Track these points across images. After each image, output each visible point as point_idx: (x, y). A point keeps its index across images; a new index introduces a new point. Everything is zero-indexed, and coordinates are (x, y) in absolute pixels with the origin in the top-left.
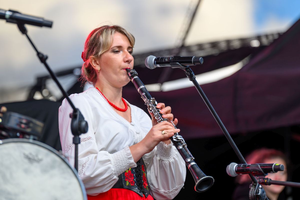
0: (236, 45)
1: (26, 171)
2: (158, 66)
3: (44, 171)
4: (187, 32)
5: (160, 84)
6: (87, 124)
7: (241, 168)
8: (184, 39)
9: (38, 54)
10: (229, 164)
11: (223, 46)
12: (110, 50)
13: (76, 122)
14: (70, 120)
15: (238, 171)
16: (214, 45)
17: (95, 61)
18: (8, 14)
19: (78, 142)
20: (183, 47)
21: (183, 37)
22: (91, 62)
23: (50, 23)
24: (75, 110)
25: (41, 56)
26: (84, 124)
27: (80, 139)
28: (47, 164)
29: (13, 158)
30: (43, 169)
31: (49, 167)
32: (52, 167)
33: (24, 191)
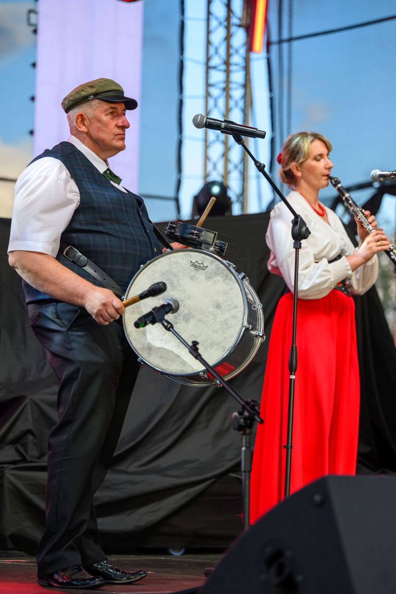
1: (192, 278)
3: (208, 278)
17: (297, 168)
24: (297, 217)
28: (212, 271)
29: (181, 266)
30: (208, 276)
31: (213, 274)
32: (216, 274)
33: (189, 297)
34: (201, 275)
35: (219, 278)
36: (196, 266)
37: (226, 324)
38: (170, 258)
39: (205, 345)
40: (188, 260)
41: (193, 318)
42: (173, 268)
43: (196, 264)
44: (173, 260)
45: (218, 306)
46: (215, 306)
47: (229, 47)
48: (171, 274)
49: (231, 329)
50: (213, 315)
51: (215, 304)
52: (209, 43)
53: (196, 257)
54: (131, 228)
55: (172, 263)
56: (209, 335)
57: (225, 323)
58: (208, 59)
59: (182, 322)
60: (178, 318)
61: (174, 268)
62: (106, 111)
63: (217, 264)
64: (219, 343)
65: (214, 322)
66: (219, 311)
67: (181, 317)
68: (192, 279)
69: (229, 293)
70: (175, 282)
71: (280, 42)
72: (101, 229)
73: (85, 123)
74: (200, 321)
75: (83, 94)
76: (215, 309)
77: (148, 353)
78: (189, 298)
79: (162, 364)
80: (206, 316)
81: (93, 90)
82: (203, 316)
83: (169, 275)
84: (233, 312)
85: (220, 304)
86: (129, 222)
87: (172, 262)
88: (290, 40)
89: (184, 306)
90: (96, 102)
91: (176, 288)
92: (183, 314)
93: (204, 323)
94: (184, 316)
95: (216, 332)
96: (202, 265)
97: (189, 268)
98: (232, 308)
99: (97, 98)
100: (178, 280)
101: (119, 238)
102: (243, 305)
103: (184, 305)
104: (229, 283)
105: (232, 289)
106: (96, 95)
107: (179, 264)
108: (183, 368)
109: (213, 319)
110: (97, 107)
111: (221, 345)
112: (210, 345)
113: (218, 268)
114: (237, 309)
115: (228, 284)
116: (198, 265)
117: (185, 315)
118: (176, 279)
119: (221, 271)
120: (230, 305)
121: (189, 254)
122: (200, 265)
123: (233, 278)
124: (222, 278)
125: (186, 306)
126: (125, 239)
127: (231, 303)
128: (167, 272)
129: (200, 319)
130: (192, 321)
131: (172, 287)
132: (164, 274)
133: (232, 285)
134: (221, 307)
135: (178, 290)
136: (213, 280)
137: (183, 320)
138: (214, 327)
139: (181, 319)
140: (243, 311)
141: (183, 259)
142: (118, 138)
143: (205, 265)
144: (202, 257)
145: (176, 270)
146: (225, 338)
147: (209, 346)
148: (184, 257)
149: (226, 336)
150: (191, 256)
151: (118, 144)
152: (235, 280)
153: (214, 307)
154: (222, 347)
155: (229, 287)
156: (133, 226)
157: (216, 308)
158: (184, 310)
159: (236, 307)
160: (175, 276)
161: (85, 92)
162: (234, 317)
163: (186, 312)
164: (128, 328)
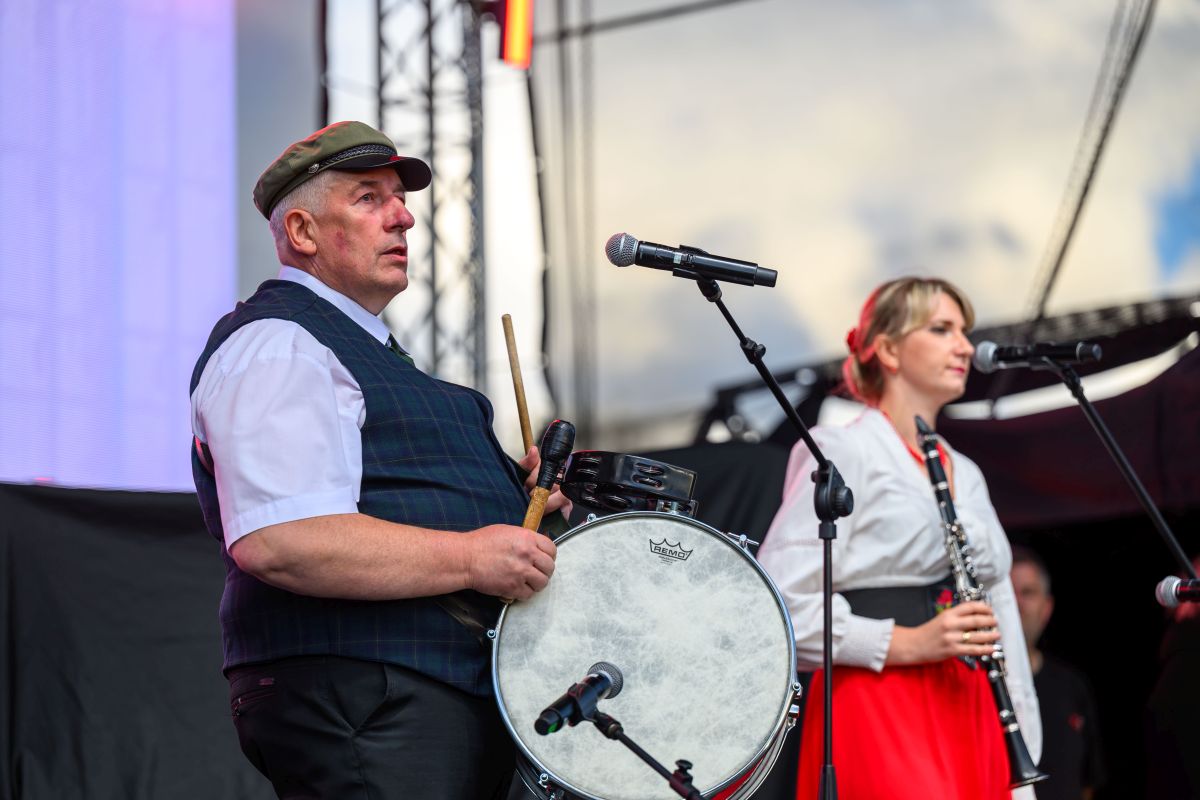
0: (1158, 312)
1: (657, 580)
2: (1002, 365)
3: (697, 577)
4: (1049, 288)
5: (992, 402)
6: (850, 493)
7: (1188, 589)
8: (1043, 303)
9: (744, 341)
10: (1162, 579)
11: (1128, 315)
12: (929, 327)
13: (827, 491)
14: (812, 485)
15: (1182, 596)
16: (1108, 313)
17: (888, 349)
18: (678, 257)
19: (831, 535)
20: (1042, 319)
21: (1041, 297)
22: (879, 348)
23: (773, 274)
24: (824, 464)
25: (748, 346)
26: (843, 494)
27: (835, 526)
28: (703, 561)
29: (628, 552)
30: (695, 573)
31: (708, 568)
32: (714, 568)
33: (654, 625)
34: (677, 572)
35: (722, 577)
36: (665, 552)
37: (749, 684)
38: (599, 535)
39: (703, 734)
40: (644, 539)
41: (667, 674)
42: (607, 557)
43: (662, 546)
44: (609, 539)
45: (726, 643)
46: (720, 642)
47: (431, 52)
48: (604, 573)
49: (762, 694)
50: (716, 663)
51: (718, 639)
52: (381, 43)
53: (662, 530)
54: (485, 471)
55: (606, 547)
56: (709, 713)
57: (747, 681)
58: (382, 82)
59: (642, 683)
60: (632, 675)
61: (612, 558)
62: (352, 194)
63: (716, 546)
64: (737, 729)
65: (720, 680)
66: (728, 655)
67: (639, 673)
68: (656, 583)
69: (748, 611)
70: (617, 590)
71: (562, 35)
72: (421, 473)
73: (310, 232)
74: (684, 679)
75: (294, 163)
76: (719, 651)
77: (564, 760)
78: (654, 627)
79: (603, 786)
80: (699, 667)
81: (315, 152)
82: (693, 668)
83: (601, 576)
84: (765, 655)
85: (731, 638)
86: (477, 458)
87: (605, 543)
88: (587, 30)
89: (643, 647)
90: (326, 179)
91: (620, 604)
92: (644, 666)
93: (695, 685)
94: (647, 669)
95: (727, 703)
96: (678, 549)
97: (648, 556)
98: (760, 645)
99: (330, 169)
100: (623, 586)
101: (465, 494)
102: (784, 639)
103: (642, 643)
104: (749, 588)
105: (754, 602)
106: (322, 160)
107: (624, 547)
108: (654, 793)
109: (715, 673)
110: (332, 188)
111: (741, 733)
112: (716, 734)
113: (718, 554)
114: (771, 649)
115: (744, 591)
116: (669, 548)
117: (648, 667)
118: (618, 582)
119: (726, 560)
120: (754, 638)
121: (644, 525)
122: (673, 549)
123: (756, 575)
124: (731, 577)
125: (649, 646)
126: (478, 496)
127: (755, 634)
128: (595, 567)
129: (685, 674)
130: (667, 681)
131: (610, 604)
132: (587, 574)
133: (755, 592)
134: (732, 646)
135: (626, 610)
136: (709, 581)
137: (645, 679)
138: (721, 691)
139: (640, 677)
140: (786, 652)
141: (631, 535)
142: (386, 261)
143: (686, 548)
144: (677, 529)
145: (616, 562)
146: (749, 716)
147: (713, 736)
148: (634, 531)
149: (751, 711)
150: (650, 529)
151: (389, 275)
152: (760, 581)
153: (716, 646)
154: (744, 737)
155: (749, 597)
156: (486, 466)
157: (722, 647)
158: (643, 657)
159: (768, 643)
160: (616, 575)
161: (299, 157)
162: (767, 666)
163: (650, 659)
164: (512, 703)
